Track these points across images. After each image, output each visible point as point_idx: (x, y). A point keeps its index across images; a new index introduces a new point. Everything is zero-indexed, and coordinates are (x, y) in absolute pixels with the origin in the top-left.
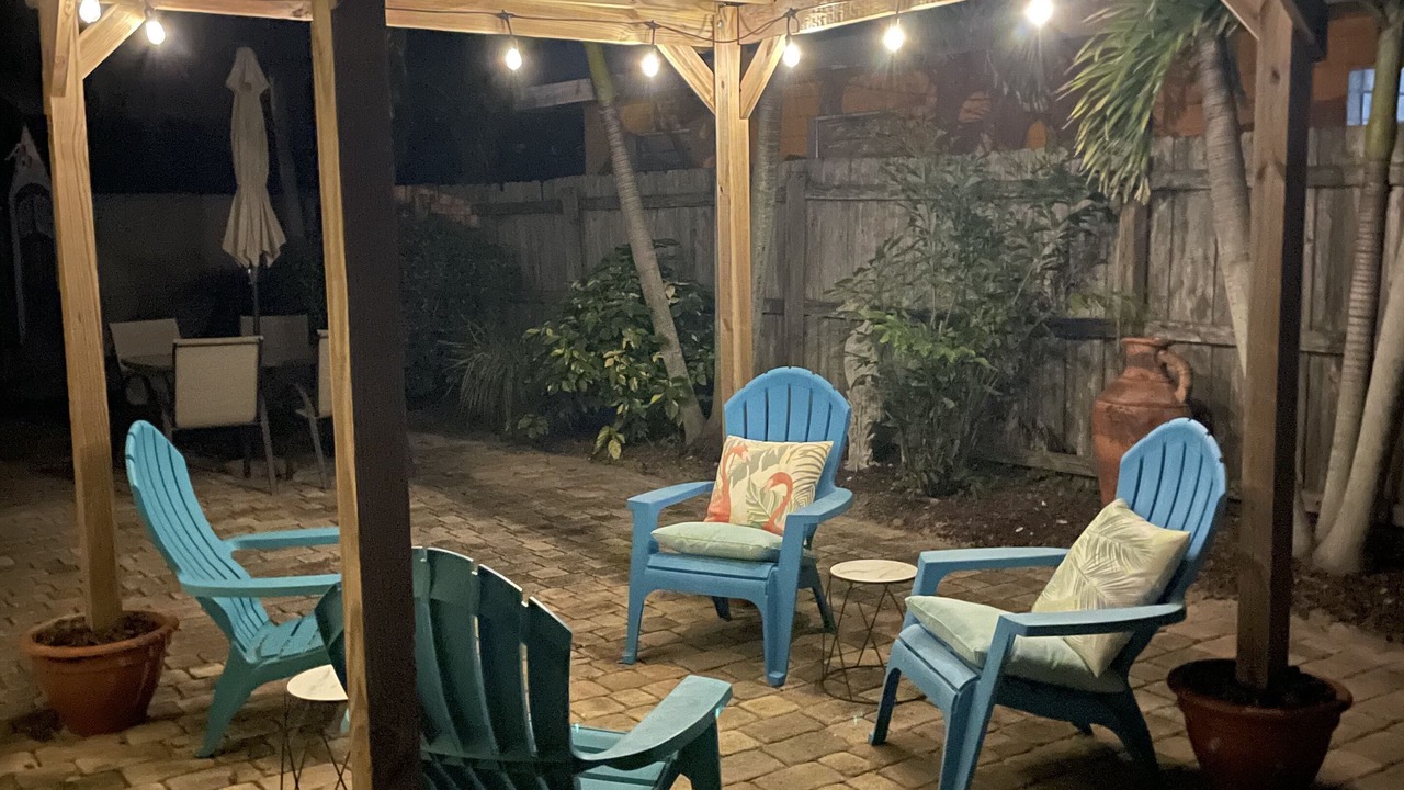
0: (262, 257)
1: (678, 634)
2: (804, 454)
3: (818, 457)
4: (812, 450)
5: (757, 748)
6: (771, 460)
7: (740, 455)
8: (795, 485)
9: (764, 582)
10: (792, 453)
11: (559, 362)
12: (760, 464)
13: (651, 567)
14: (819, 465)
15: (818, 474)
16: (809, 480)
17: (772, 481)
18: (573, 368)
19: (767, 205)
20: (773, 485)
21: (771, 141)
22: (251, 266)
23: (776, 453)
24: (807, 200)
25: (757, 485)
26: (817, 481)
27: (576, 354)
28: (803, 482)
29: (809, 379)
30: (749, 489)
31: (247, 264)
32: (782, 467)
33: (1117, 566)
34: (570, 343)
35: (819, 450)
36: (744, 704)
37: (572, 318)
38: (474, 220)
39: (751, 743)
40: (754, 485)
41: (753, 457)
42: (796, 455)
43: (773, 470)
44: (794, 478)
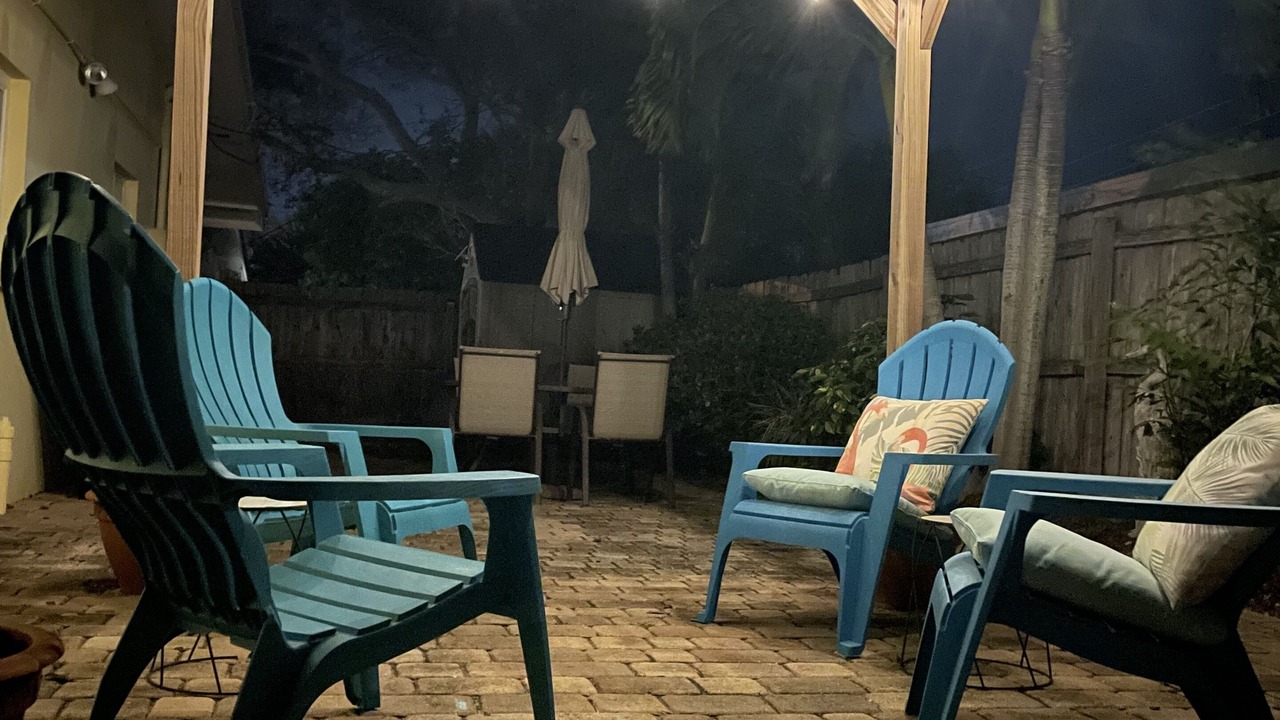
0: (573, 295)
1: (790, 615)
2: (948, 410)
3: (964, 413)
4: (959, 406)
5: (759, 695)
6: (910, 415)
7: (878, 411)
8: (929, 443)
9: (847, 530)
10: (934, 409)
11: (822, 399)
12: (896, 420)
13: (736, 512)
14: (966, 423)
15: (963, 434)
16: (948, 439)
17: (903, 437)
18: (835, 407)
19: (1046, 232)
20: (903, 442)
21: (1051, 162)
22: (562, 304)
23: (916, 409)
24: (1116, 249)
25: (887, 442)
26: (961, 443)
27: (839, 393)
28: (939, 440)
29: (974, 333)
30: (877, 445)
31: (558, 301)
32: (919, 423)
33: (1230, 461)
34: (836, 382)
35: (968, 407)
36: (789, 665)
37: (846, 362)
38: (814, 306)
39: (756, 688)
40: (883, 442)
41: (890, 413)
42: (938, 411)
43: (907, 425)
44: (929, 435)
